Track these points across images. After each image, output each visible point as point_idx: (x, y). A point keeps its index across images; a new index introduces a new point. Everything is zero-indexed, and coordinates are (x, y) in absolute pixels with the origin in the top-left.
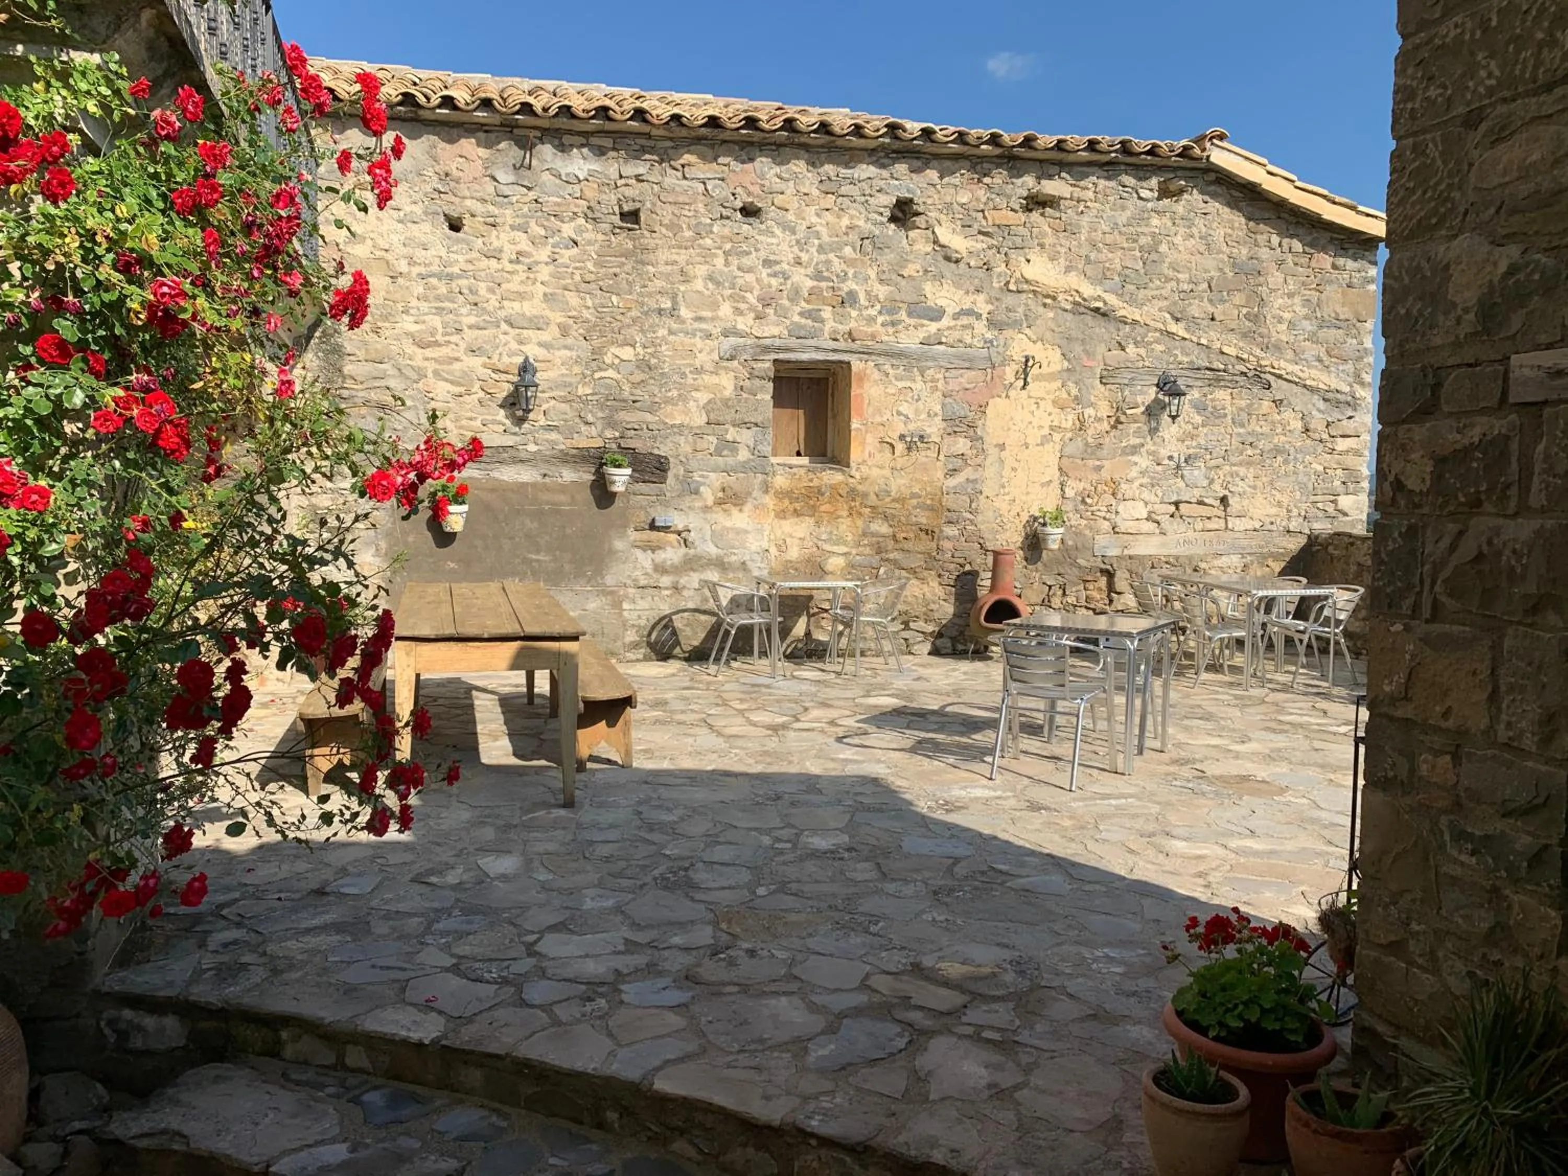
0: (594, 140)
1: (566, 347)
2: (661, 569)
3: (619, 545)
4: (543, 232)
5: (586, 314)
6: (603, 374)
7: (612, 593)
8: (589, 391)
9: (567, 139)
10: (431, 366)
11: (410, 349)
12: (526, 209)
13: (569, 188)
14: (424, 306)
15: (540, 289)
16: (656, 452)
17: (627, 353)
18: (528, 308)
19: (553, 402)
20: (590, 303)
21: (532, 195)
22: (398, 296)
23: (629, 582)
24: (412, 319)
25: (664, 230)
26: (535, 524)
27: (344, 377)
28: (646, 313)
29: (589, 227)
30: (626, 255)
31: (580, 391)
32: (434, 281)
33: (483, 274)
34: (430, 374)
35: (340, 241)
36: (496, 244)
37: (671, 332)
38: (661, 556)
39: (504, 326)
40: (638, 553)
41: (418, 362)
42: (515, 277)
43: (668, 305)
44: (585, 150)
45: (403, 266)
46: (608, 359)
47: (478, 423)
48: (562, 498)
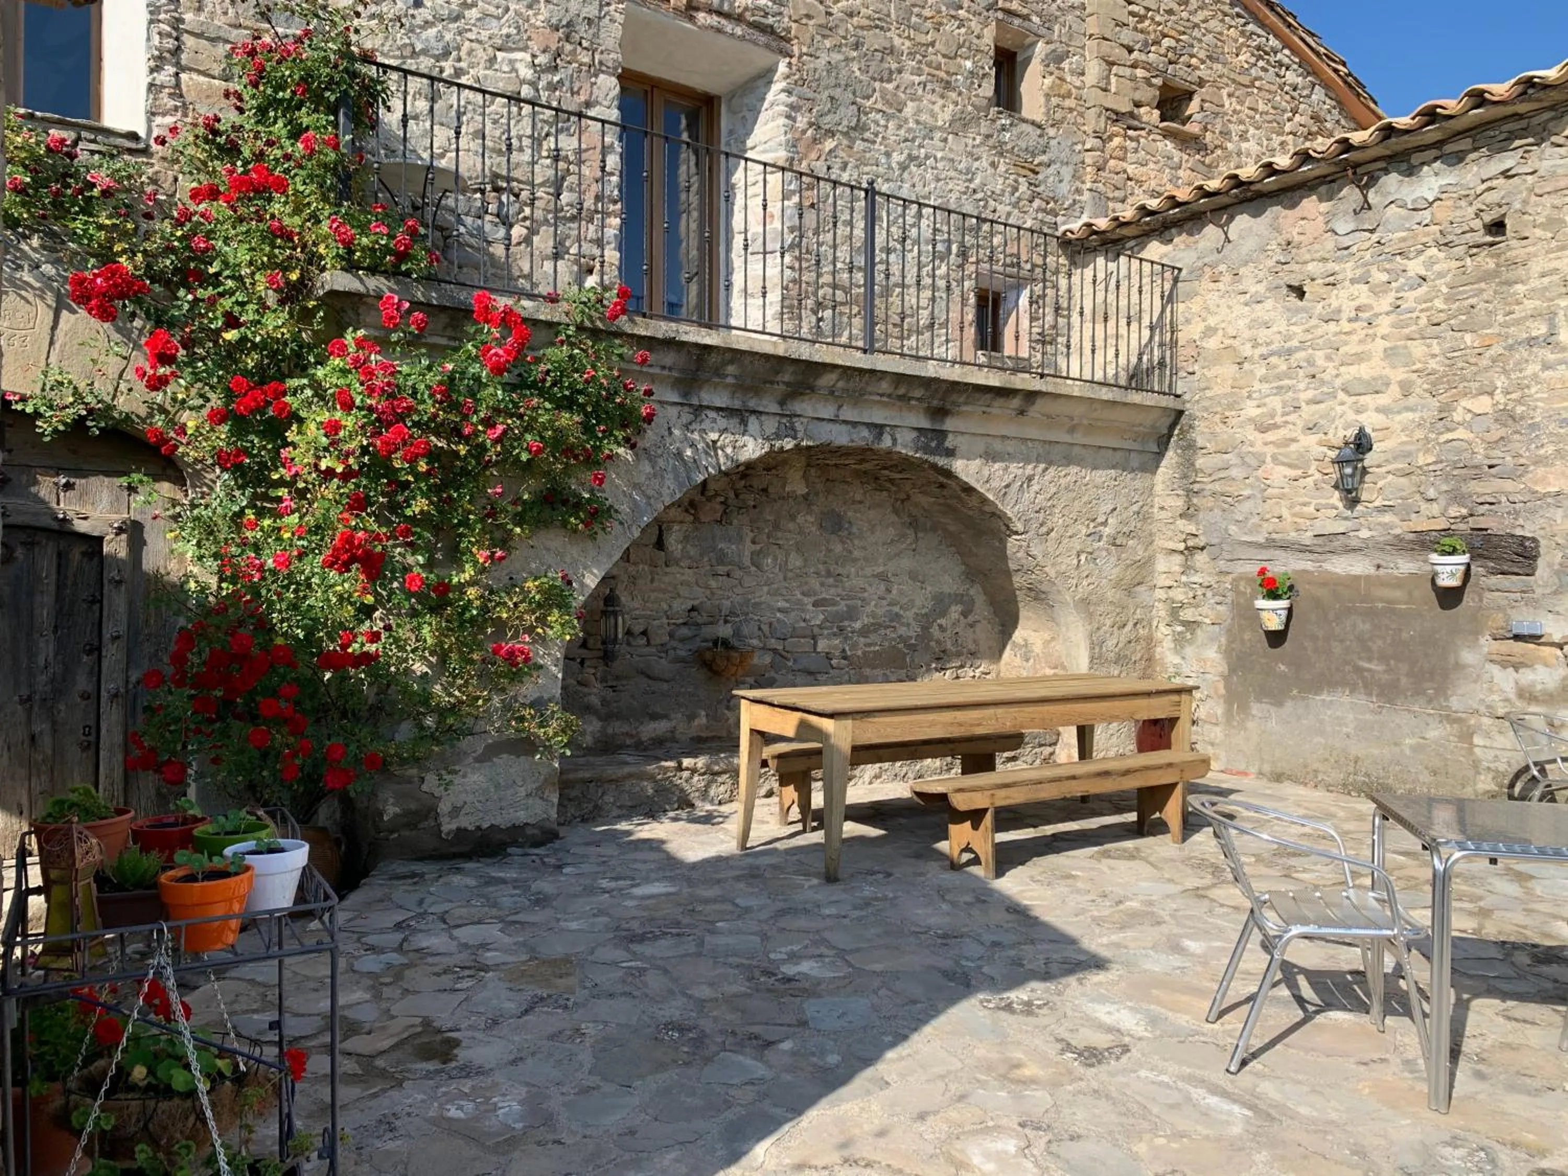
0: (1449, 148)
1: (1408, 409)
2: (1527, 694)
3: (1468, 657)
4: (1384, 277)
5: (1433, 364)
6: (1450, 436)
7: (1459, 721)
8: (1431, 459)
9: (1415, 159)
10: (1270, 450)
11: (1251, 434)
12: (1368, 256)
13: (1418, 216)
14: (1265, 388)
15: (1380, 344)
16: (1519, 532)
17: (1483, 404)
18: (1363, 371)
19: (1390, 477)
20: (1436, 349)
21: (1375, 237)
22: (1242, 383)
23: (1482, 709)
24: (1255, 403)
25: (1538, 232)
26: (1367, 626)
27: (1196, 471)
28: (1510, 348)
29: (1442, 255)
30: (1487, 277)
31: (1421, 462)
32: (1273, 360)
33: (1320, 341)
34: (1269, 459)
35: (1196, 337)
36: (1335, 304)
37: (1546, 367)
38: (1527, 677)
39: (1341, 396)
40: (1495, 670)
41: (1258, 448)
42: (1355, 338)
43: (1540, 329)
44: (1437, 165)
45: (1247, 350)
46: (1458, 416)
47: (1311, 509)
48: (1397, 594)
